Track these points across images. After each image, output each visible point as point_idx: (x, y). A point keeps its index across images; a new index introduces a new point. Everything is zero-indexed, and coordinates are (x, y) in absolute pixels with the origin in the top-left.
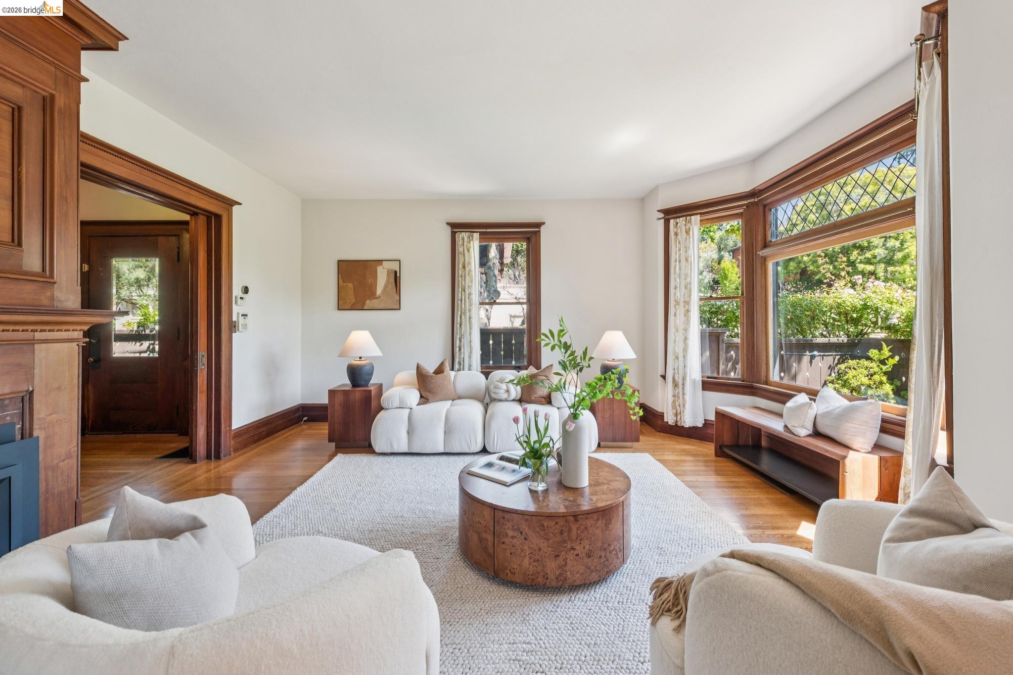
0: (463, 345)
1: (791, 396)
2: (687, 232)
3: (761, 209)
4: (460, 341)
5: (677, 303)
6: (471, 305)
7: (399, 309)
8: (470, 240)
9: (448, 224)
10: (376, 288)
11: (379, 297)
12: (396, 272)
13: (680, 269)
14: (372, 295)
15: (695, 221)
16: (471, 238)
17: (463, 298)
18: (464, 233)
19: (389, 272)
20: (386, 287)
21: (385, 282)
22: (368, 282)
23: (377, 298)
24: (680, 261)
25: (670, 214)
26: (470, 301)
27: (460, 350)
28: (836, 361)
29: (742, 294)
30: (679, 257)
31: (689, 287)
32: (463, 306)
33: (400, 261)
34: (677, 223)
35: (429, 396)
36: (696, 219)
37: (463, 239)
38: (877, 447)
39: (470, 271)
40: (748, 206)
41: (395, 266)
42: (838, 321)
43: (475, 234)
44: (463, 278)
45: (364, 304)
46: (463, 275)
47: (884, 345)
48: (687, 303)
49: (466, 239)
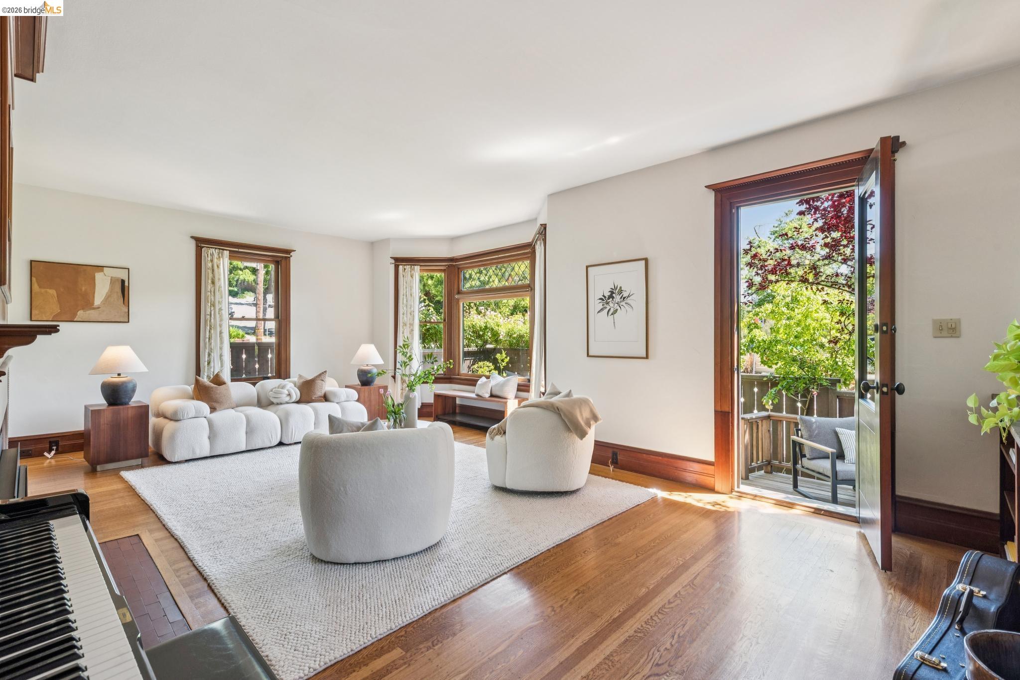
0: (212, 359)
1: (477, 381)
2: (412, 276)
3: (456, 269)
4: (209, 355)
5: (405, 324)
6: (221, 320)
7: (128, 322)
8: (219, 257)
9: (192, 237)
10: (94, 297)
11: (99, 308)
12: (123, 282)
13: (407, 301)
14: (88, 303)
15: (417, 269)
16: (220, 255)
17: (213, 313)
18: (213, 250)
19: (113, 281)
20: (108, 297)
21: (107, 291)
22: (81, 290)
23: (94, 309)
24: (406, 296)
25: (399, 261)
26: (220, 316)
27: (209, 363)
28: (471, 363)
29: (445, 320)
30: (406, 292)
31: (412, 314)
32: (212, 320)
33: (128, 269)
34: (405, 269)
35: (215, 405)
36: (417, 268)
37: (212, 255)
38: (516, 397)
39: (220, 287)
40: (449, 266)
41: (122, 275)
42: (473, 337)
43: (225, 252)
44: (212, 293)
45: (75, 315)
46: (212, 290)
47: (503, 351)
48: (412, 325)
49: (216, 255)
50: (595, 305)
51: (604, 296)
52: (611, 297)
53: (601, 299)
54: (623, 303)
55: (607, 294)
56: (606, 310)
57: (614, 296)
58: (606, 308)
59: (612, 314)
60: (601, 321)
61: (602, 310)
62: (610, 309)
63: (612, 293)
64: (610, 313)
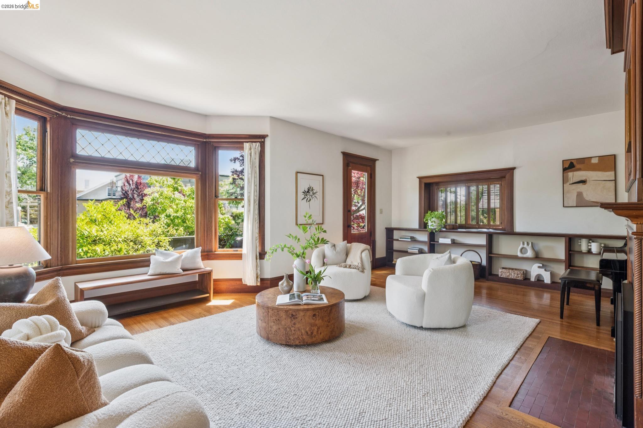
50: (301, 196)
51: (305, 191)
52: (308, 192)
53: (303, 192)
54: (313, 196)
55: (307, 190)
56: (306, 199)
57: (309, 192)
58: (306, 198)
59: (309, 201)
60: (303, 204)
61: (304, 198)
62: (308, 199)
63: (309, 190)
64: (308, 201)
